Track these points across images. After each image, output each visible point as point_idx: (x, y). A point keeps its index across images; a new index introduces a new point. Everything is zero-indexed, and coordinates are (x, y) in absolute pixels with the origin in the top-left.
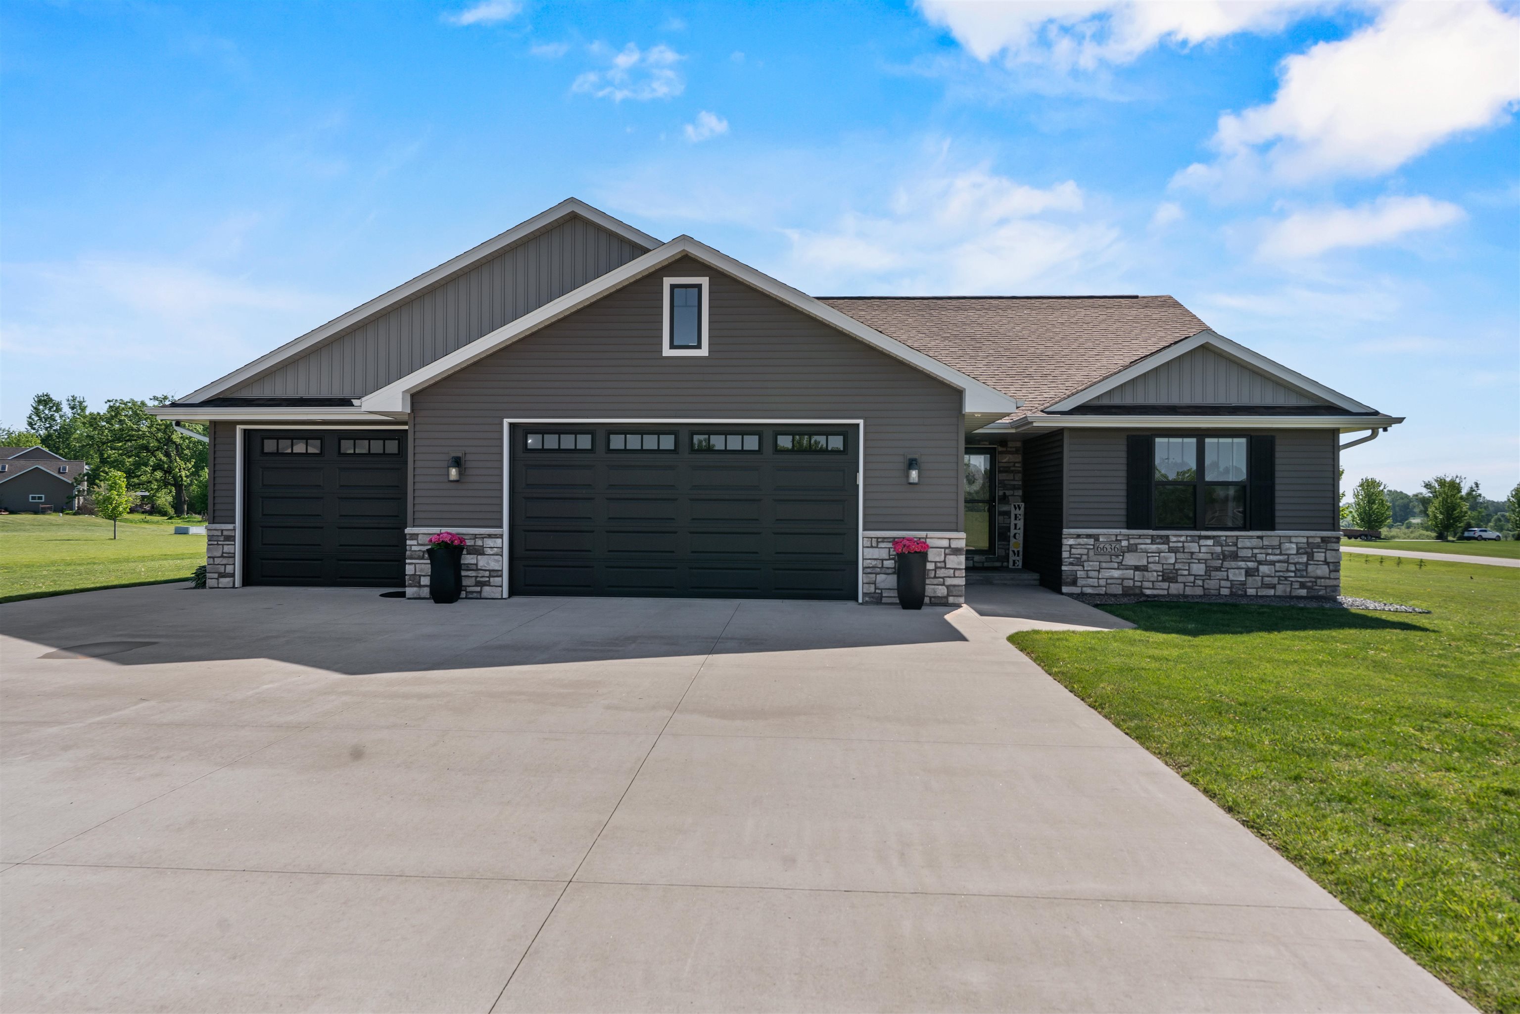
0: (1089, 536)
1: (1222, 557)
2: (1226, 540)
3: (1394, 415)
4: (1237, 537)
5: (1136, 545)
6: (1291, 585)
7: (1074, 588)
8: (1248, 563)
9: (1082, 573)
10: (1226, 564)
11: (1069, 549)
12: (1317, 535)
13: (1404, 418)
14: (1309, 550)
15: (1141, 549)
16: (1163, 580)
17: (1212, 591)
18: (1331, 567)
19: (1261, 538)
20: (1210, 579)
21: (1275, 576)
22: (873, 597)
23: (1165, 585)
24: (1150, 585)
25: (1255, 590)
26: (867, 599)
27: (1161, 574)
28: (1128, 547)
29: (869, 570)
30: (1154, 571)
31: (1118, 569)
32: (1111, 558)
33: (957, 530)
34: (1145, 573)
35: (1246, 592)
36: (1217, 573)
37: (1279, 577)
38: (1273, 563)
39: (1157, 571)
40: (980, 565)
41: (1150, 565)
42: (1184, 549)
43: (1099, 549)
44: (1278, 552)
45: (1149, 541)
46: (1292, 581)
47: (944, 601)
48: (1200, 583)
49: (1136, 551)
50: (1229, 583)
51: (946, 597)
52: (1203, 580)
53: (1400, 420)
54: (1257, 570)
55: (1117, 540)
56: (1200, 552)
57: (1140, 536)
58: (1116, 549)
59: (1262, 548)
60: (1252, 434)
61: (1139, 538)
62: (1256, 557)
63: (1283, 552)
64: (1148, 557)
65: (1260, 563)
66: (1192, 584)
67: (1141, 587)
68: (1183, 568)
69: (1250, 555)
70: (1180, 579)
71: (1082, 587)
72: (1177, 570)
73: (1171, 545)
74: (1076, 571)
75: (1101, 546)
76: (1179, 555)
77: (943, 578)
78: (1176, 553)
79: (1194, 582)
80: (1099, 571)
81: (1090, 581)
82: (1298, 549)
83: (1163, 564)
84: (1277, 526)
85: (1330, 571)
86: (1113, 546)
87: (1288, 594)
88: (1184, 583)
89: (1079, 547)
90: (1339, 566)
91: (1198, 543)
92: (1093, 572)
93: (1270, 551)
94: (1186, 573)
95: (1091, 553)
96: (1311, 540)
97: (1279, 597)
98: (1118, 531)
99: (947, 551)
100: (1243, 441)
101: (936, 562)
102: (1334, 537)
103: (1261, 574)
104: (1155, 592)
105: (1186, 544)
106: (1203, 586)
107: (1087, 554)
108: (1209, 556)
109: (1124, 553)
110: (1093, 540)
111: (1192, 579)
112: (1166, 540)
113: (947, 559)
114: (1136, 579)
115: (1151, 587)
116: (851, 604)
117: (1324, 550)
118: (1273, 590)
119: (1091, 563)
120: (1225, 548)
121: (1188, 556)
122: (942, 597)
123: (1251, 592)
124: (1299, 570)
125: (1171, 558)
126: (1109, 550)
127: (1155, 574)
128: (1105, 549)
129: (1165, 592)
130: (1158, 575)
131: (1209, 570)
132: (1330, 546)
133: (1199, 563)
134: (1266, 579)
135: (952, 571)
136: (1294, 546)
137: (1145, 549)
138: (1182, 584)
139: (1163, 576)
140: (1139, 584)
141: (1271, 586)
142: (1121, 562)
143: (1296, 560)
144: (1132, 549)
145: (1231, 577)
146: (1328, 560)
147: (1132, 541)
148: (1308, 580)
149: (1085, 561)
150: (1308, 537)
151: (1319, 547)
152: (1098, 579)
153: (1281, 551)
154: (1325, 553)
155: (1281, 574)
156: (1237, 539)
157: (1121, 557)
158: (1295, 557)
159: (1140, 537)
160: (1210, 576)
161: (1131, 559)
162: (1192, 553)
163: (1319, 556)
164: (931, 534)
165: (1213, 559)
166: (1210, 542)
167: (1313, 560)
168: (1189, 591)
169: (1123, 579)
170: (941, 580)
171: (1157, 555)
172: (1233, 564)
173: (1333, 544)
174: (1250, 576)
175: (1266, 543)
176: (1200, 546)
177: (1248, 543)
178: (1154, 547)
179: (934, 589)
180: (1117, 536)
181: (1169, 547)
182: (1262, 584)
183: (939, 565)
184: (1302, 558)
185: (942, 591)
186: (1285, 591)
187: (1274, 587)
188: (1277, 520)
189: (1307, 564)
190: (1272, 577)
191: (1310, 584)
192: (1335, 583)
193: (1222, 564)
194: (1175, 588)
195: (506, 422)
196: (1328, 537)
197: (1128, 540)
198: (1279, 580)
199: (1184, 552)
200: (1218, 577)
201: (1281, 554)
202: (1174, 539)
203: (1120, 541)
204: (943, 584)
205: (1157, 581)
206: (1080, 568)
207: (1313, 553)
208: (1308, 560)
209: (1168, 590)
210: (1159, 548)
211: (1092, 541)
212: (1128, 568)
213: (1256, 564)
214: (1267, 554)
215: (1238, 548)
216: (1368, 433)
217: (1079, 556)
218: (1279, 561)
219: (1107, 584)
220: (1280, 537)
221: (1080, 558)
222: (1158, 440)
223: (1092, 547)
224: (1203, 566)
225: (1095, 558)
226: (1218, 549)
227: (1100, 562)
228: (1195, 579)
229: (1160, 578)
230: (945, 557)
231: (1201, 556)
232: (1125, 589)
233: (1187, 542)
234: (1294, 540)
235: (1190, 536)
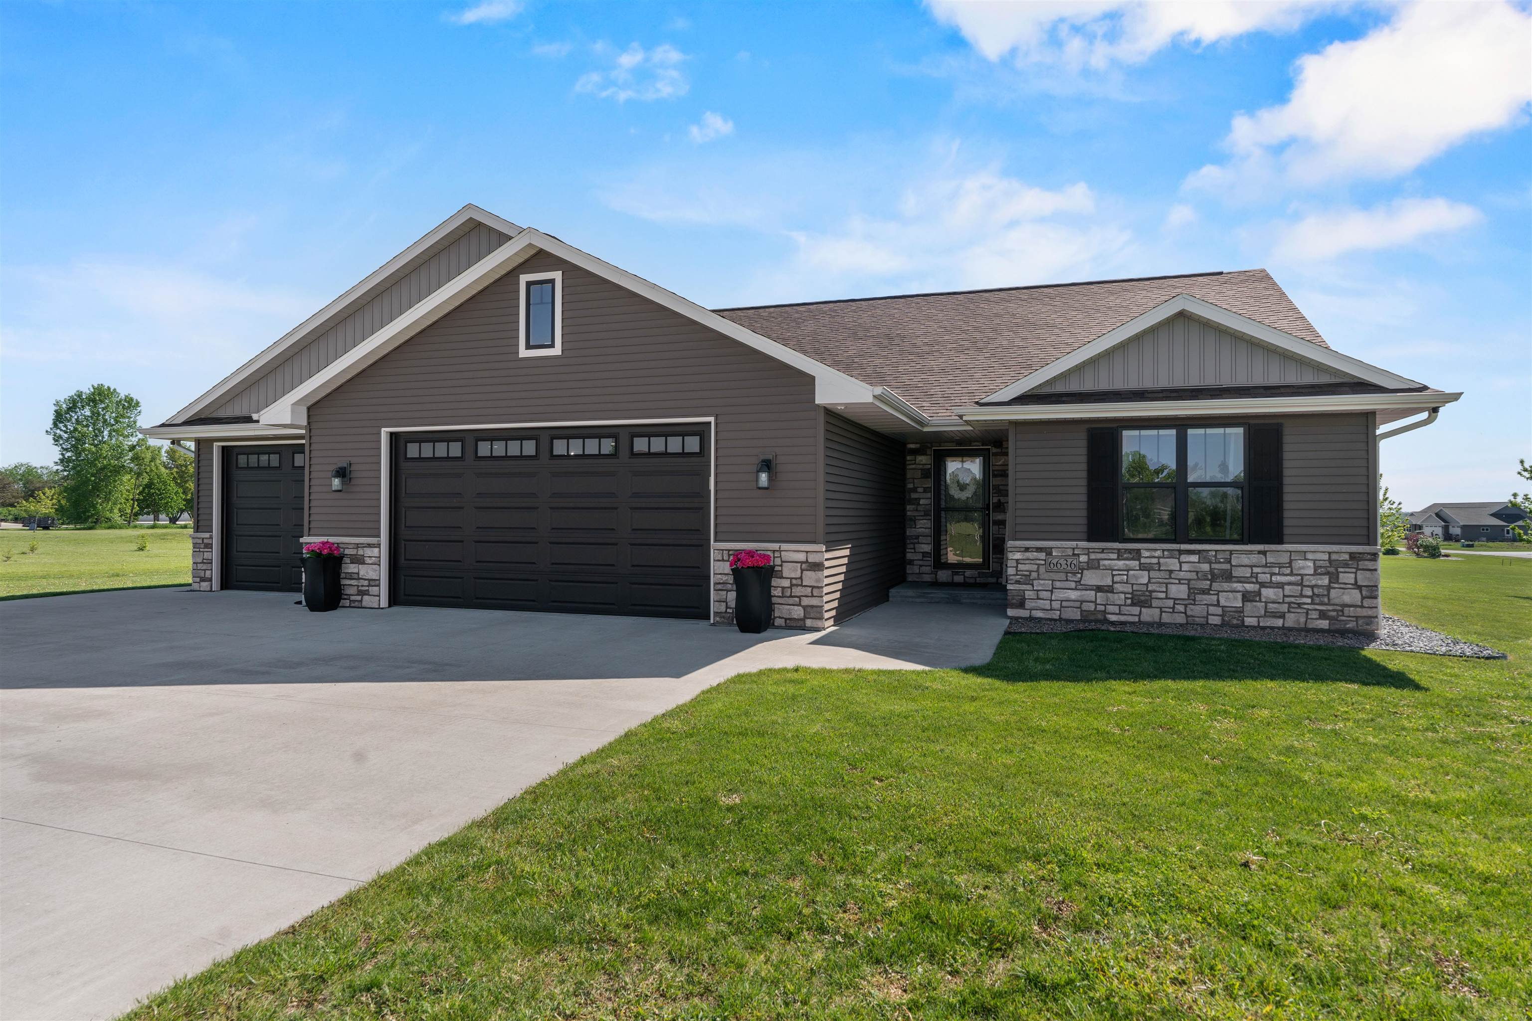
0: (1039, 550)
1: (1210, 577)
2: (1215, 556)
3: (1448, 390)
4: (1231, 552)
5: (1099, 560)
6: (1307, 613)
7: (1022, 611)
8: (1245, 585)
9: (1031, 593)
10: (1216, 586)
11: (1015, 565)
12: (1343, 551)
13: (1461, 394)
14: (1332, 570)
15: (1104, 565)
16: (1133, 604)
17: (1197, 619)
18: (1364, 593)
19: (1264, 553)
20: (1194, 604)
21: (1283, 602)
22: (724, 617)
23: (1136, 610)
24: (1116, 609)
25: (1256, 619)
26: (718, 619)
27: (1130, 596)
28: (1087, 563)
29: (719, 587)
30: (1122, 593)
31: (1076, 589)
32: (1067, 576)
33: (814, 542)
34: (1109, 595)
35: (1243, 621)
36: (1204, 597)
37: (1289, 603)
38: (1281, 585)
39: (1125, 593)
40: (972, 581)
41: (1115, 585)
42: (1160, 566)
43: (1052, 565)
44: (1288, 571)
45: (1115, 556)
46: (1308, 609)
47: (800, 623)
48: (1181, 608)
49: (1098, 568)
50: (1221, 609)
51: (803, 620)
52: (1186, 606)
53: (1456, 397)
54: (1259, 594)
55: (1074, 554)
56: (1180, 570)
57: (1103, 549)
58: (1073, 566)
59: (1266, 566)
60: (1252, 422)
61: (1102, 552)
62: (1256, 578)
63: (1295, 572)
64: (1113, 576)
65: (1263, 585)
66: (1171, 610)
67: (1105, 612)
68: (1158, 589)
69: (1249, 575)
70: (1155, 603)
71: (1031, 610)
72: (1151, 592)
73: (1143, 560)
74: (1024, 590)
75: (1055, 561)
76: (1153, 574)
77: (799, 597)
78: (1149, 571)
79: (1173, 608)
80: (1052, 592)
81: (1041, 603)
82: (1316, 568)
83: (1133, 584)
84: (1286, 538)
85: (1363, 598)
86: (1069, 561)
87: (1303, 626)
88: (1161, 608)
89: (1027, 562)
90: (1377, 590)
91: (1179, 559)
92: (1045, 592)
93: (1276, 570)
94: (1163, 595)
95: (1042, 569)
96: (1334, 557)
97: (1290, 629)
98: (1074, 544)
99: (804, 566)
100: (1240, 430)
101: (791, 579)
102: (1368, 554)
103: (1263, 600)
104: (1123, 618)
105: (1162, 560)
106: (1185, 613)
107: (1038, 571)
108: (1193, 576)
109: (1083, 570)
110: (1044, 554)
111: (1170, 603)
112: (1137, 555)
113: (804, 576)
114: (1098, 601)
115: (1118, 612)
116: (702, 624)
117: (1354, 570)
118: (1281, 621)
119: (1042, 582)
120: (1213, 566)
121: (1165, 575)
122: (798, 620)
123: (1250, 621)
124: (1318, 596)
125: (1142, 577)
126: (1064, 566)
127: (1123, 596)
128: (1059, 566)
129: (1136, 619)
130: (1126, 598)
131: (1193, 593)
132: (1362, 564)
133: (1180, 583)
134: (1271, 605)
135: (809, 589)
136: (1311, 564)
137: (1110, 565)
138: (1159, 609)
139: (1132, 598)
140: (1102, 608)
141: (1278, 615)
142: (1080, 582)
143: (1313, 582)
144: (1093, 565)
145: (1223, 602)
146: (1360, 583)
147: (1093, 556)
148: (1330, 608)
149: (1035, 579)
150: (1330, 553)
151: (1346, 565)
152: (1051, 600)
153: (1292, 571)
154: (1356, 573)
155: (1292, 600)
156: (1231, 554)
157: (1079, 576)
158: (1311, 578)
159: (1103, 551)
160: (1194, 600)
161: (1092, 578)
162: (1171, 572)
163: (1347, 577)
164: (785, 546)
165: (1198, 579)
166: (1194, 558)
167: (1337, 582)
168: (1166, 618)
169: (1082, 602)
170: (797, 599)
171: (1126, 573)
172: (1226, 586)
173: (1366, 563)
174: (1247, 601)
175: (1270, 559)
176: (1180, 563)
177: (1245, 560)
178: (1121, 564)
179: (789, 610)
180: (1074, 549)
181: (1140, 564)
182: (1266, 612)
183: (794, 582)
184: (1321, 579)
185: (798, 612)
186: (1298, 621)
187: (1282, 616)
188: (1286, 531)
189: (1329, 588)
190: (1279, 603)
191: (1334, 614)
192: (1370, 612)
193: (1211, 585)
194: (1148, 615)
195: (385, 432)
196: (1360, 553)
197: (1088, 554)
198: (1289, 607)
199: (1159, 570)
200: (1206, 602)
201: (1291, 574)
202: (1147, 554)
203: (1078, 555)
204: (799, 605)
205: (1125, 605)
206: (1029, 587)
207: (1338, 573)
208: (1330, 582)
209: (1139, 615)
210: (1127, 565)
211: (1042, 555)
212: (1088, 588)
213: (1257, 586)
214: (1272, 574)
215: (1232, 566)
216: (1424, 415)
217: (1027, 573)
218: (1289, 584)
219: (1061, 607)
220: (1291, 552)
221: (1029, 576)
222: (1126, 433)
223: (1043, 562)
224: (1184, 588)
225: (1046, 576)
226: (1206, 567)
227: (1053, 581)
228: (1174, 603)
229: (1129, 601)
230: (802, 573)
231: (1182, 575)
232: (1085, 614)
233: (1163, 557)
234: (1309, 556)
235: (1168, 550)
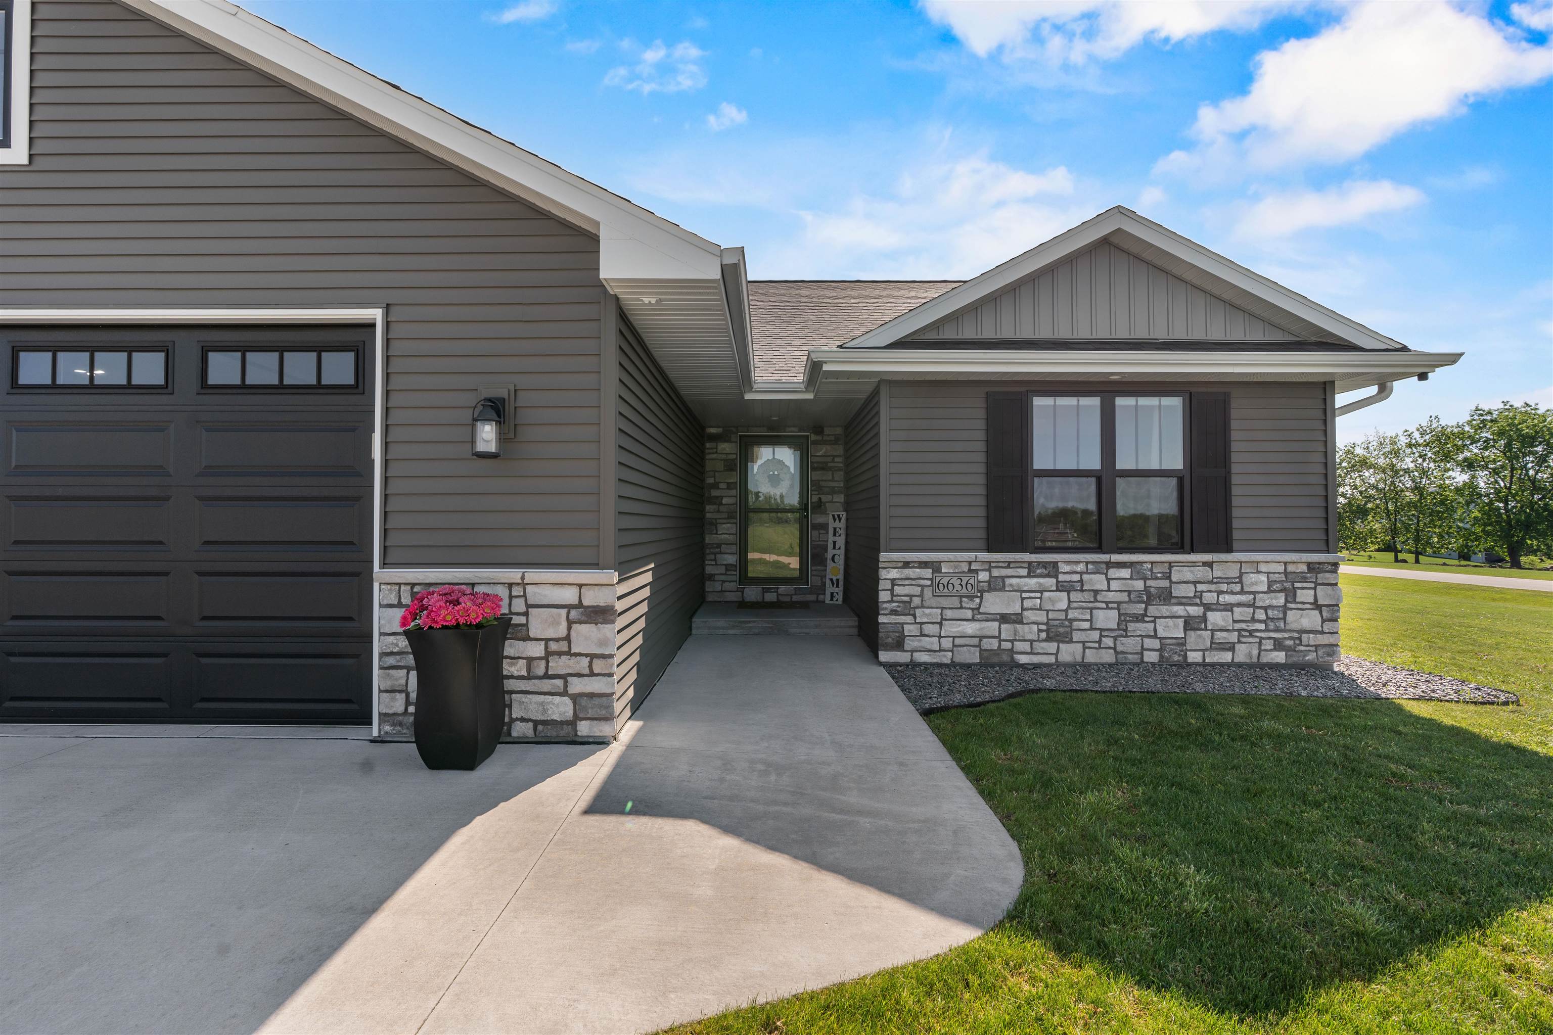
0: (923, 565)
1: (1145, 598)
2: (1151, 570)
3: (1442, 351)
4: (1171, 565)
5: (1003, 578)
6: (1260, 643)
7: (899, 653)
8: (1188, 608)
9: (912, 627)
10: (1153, 610)
11: (890, 587)
12: (1299, 561)
13: (1461, 354)
14: (1288, 585)
15: (1011, 585)
16: (1049, 639)
17: (1130, 656)
18: (1325, 614)
19: (1210, 565)
20: (1126, 636)
21: (1234, 630)
23: (1052, 647)
24: (1026, 647)
25: (1201, 653)
26: (386, 727)
27: (1044, 627)
28: (989, 582)
30: (1034, 623)
31: (973, 619)
32: (961, 602)
33: (594, 565)
34: (1018, 626)
35: (1185, 657)
36: (1137, 625)
37: (1239, 631)
38: (1229, 607)
39: (1038, 624)
41: (1026, 613)
42: (1082, 585)
43: (941, 587)
44: (1237, 588)
45: (1024, 572)
46: (1261, 638)
48: (1109, 642)
49: (1002, 589)
50: (1158, 641)
51: (572, 723)
52: (1115, 638)
53: (1452, 359)
54: (1204, 619)
55: (970, 571)
56: (1109, 590)
57: (1009, 563)
58: (969, 587)
59: (1211, 582)
60: (1193, 390)
61: (1008, 567)
62: (1201, 598)
63: (1246, 589)
64: (1023, 599)
65: (1208, 607)
66: (1097, 645)
67: (1012, 651)
68: (1080, 617)
69: (1192, 595)
70: (1076, 636)
71: (912, 651)
72: (1071, 621)
73: (1061, 577)
74: (902, 624)
75: (945, 581)
76: (1074, 596)
77: (564, 677)
78: (1069, 592)
79: (1100, 642)
80: (941, 624)
81: (926, 642)
82: (1270, 583)
83: (1048, 611)
84: (1235, 545)
85: (1323, 621)
86: (965, 580)
87: (1255, 660)
88: (1084, 643)
89: (907, 582)
90: (1338, 611)
91: (1106, 574)
92: (931, 626)
93: (1224, 587)
94: (1086, 625)
95: (928, 593)
96: (1291, 568)
97: (1240, 665)
98: (971, 555)
99: (573, 613)
100: (1175, 403)
101: (545, 641)
102: (1328, 563)
103: (1209, 627)
104: (1036, 659)
105: (1085, 577)
106: (1115, 649)
107: (921, 595)
108: (1124, 597)
109: (982, 592)
110: (930, 571)
111: (1095, 635)
112: (1052, 570)
113: (573, 633)
114: (1003, 636)
115: (1029, 650)
117: (1312, 585)
118: (1230, 653)
119: (927, 611)
120: (1149, 583)
121: (1089, 596)
123: (1194, 657)
124: (1272, 619)
125: (1060, 600)
126: (958, 587)
127: (1035, 627)
128: (950, 587)
129: (1052, 659)
130: (1040, 631)
131: (1125, 620)
132: (1322, 578)
133: (1107, 608)
134: (1218, 635)
135: (587, 661)
136: (1264, 578)
137: (1018, 585)
138: (1082, 644)
139: (1047, 631)
140: (1008, 645)
141: (1227, 646)
142: (978, 609)
143: (1267, 603)
144: (996, 585)
145: (1161, 633)
146: (1320, 602)
147: (996, 573)
148: (1286, 635)
149: (918, 608)
150: (1285, 563)
151: (1304, 580)
152: (940, 637)
153: (1242, 587)
154: (1315, 589)
155: (1243, 626)
156: (1170, 567)
157: (978, 600)
158: (1265, 596)
159: (1009, 564)
160: (1126, 630)
161: (994, 603)
162: (1096, 592)
163: (1305, 595)
164: (533, 574)
165: (1130, 601)
166: (1125, 573)
167: (1295, 601)
168: (1091, 657)
169: (981, 638)
170: (560, 682)
171: (1039, 595)
172: (1164, 610)
173: (1328, 575)
174: (1192, 629)
175: (1218, 573)
176: (1108, 580)
177: (1188, 574)
178: (1033, 582)
180: (970, 563)
181: (1058, 582)
182: (1212, 643)
183: (554, 646)
184: (1276, 598)
185: (560, 708)
186: (1250, 655)
187: (1231, 648)
188: (1236, 535)
189: (1285, 609)
190: (1228, 631)
191: (1290, 643)
192: (1330, 640)
193: (1146, 610)
194: (1069, 653)
196: (1320, 563)
197: (989, 570)
198: (1239, 636)
199: (1082, 590)
200: (1139, 633)
201: (1242, 592)
202: (1067, 568)
203: (976, 571)
204: (564, 693)
205: (1038, 641)
206: (909, 619)
207: (1294, 590)
208: (1287, 601)
209: (1056, 654)
210: (1041, 584)
211: (928, 573)
212: (989, 618)
213: (1202, 609)
214: (1220, 593)
215: (1171, 582)
217: (907, 599)
218: (1239, 605)
219: (954, 646)
220: (1241, 562)
221: (910, 602)
222: (1039, 402)
223: (929, 583)
224: (1114, 614)
225: (933, 602)
226: (1139, 585)
227: (942, 609)
228: (1101, 636)
229: (1043, 635)
230: (570, 629)
231: (1111, 596)
232: (985, 654)
233: (1087, 573)
234: (1263, 568)
235: (1093, 563)
